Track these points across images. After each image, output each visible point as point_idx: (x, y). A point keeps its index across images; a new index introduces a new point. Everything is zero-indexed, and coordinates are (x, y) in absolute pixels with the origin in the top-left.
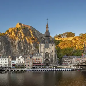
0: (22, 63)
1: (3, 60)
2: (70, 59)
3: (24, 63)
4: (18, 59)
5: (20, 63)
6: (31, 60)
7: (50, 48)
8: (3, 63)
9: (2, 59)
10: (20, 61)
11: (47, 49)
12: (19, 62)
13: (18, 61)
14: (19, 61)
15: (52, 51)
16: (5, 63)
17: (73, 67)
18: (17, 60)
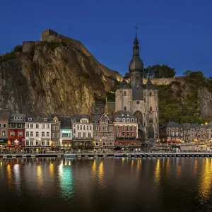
0: (87, 136)
1: (37, 126)
2: (184, 130)
3: (92, 136)
4: (76, 125)
5: (82, 136)
6: (111, 129)
7: (145, 101)
8: (37, 135)
9: (34, 125)
10: (82, 131)
11: (138, 103)
12: (79, 134)
13: (77, 131)
14: (80, 131)
15: (151, 109)
16: (43, 135)
17: (208, 150)
18: (74, 128)
